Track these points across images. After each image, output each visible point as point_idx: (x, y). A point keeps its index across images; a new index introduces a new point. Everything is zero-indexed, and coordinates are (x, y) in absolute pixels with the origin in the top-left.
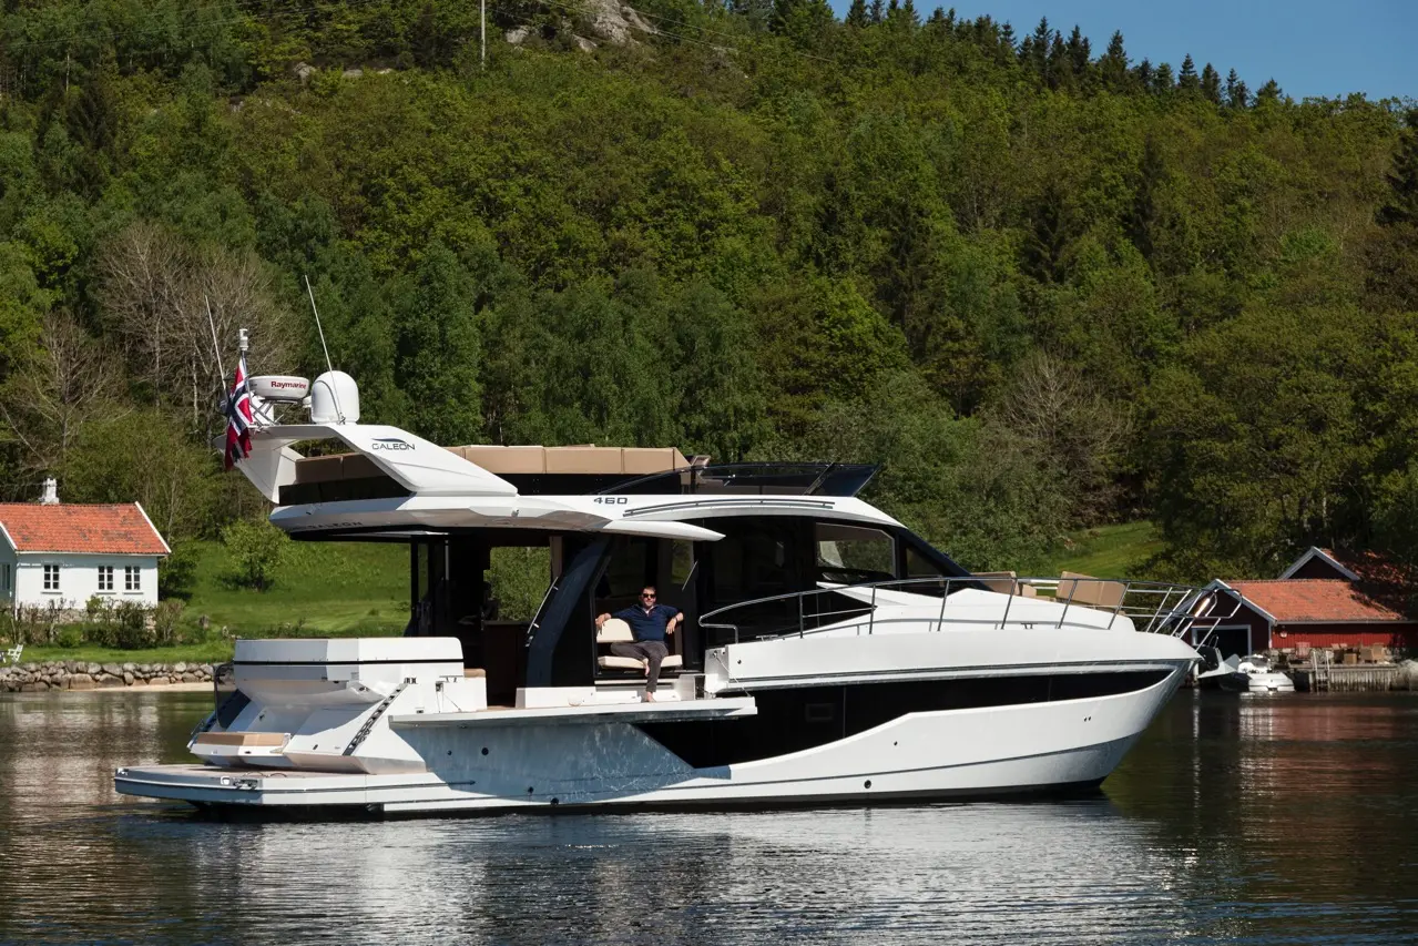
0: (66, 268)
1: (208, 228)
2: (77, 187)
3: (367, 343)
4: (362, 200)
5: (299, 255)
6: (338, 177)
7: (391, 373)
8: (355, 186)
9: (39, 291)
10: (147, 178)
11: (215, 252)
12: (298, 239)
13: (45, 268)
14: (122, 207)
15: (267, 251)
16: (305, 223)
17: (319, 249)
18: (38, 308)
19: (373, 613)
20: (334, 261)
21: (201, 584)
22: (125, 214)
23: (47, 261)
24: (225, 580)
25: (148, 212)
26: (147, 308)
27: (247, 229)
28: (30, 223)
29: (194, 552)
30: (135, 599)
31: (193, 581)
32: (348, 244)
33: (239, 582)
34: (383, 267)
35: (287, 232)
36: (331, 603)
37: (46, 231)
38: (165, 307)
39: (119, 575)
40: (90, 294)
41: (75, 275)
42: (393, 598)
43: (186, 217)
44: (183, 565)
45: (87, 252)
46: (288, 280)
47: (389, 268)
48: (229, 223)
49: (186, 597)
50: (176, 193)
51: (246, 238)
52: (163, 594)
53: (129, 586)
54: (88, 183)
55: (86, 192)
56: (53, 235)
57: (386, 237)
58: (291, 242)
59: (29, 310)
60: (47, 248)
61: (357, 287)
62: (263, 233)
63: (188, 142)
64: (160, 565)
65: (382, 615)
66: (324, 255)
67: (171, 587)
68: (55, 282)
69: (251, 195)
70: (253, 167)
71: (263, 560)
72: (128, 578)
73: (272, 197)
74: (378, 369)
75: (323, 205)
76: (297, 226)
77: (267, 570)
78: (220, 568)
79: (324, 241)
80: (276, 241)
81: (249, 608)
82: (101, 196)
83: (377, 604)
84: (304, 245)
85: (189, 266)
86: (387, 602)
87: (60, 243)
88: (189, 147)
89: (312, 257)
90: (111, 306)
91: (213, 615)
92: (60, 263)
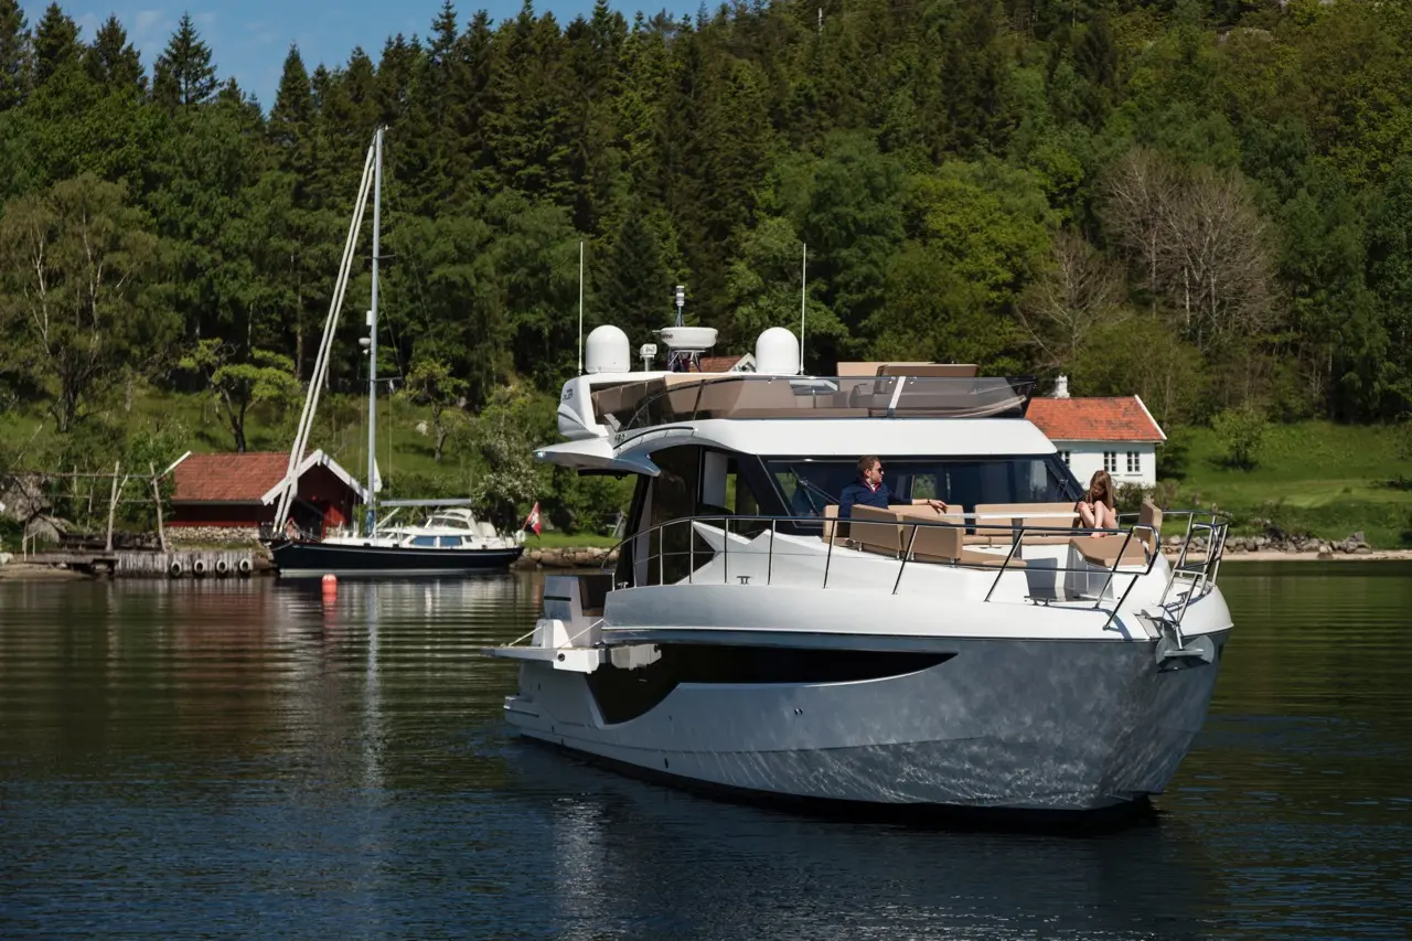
0: (1074, 189)
1: (1197, 151)
2: (1084, 119)
3: (1341, 249)
4: (1336, 120)
5: (1279, 172)
6: (1314, 100)
7: (1362, 276)
8: (1329, 107)
9: (1051, 211)
10: (1145, 108)
11: (1207, 172)
12: (1278, 157)
13: (1055, 190)
14: (1122, 134)
15: (1250, 170)
16: (1284, 144)
17: (1297, 167)
18: (1051, 226)
19: (1347, 491)
20: (1311, 175)
21: (1193, 465)
22: (1125, 140)
23: (1058, 184)
24: (1215, 462)
25: (1144, 139)
26: (1145, 223)
27: (1232, 150)
28: (1043, 151)
29: (1187, 439)
30: (1135, 480)
31: (1186, 463)
32: (1323, 161)
33: (1226, 464)
34: (1354, 180)
35: (1267, 151)
36: (1309, 482)
37: (1056, 157)
38: (1159, 223)
39: (1122, 459)
40: (1095, 212)
41: (1082, 196)
42: (1364, 477)
43: (1178, 143)
44: (1177, 450)
45: (1092, 174)
46: (1270, 194)
47: (1361, 180)
48: (1217, 145)
49: (1180, 477)
50: (1169, 121)
51: (1232, 159)
52: (1160, 475)
53: (1130, 469)
54: (1093, 115)
55: (1091, 122)
56: (1064, 162)
57: (1358, 152)
58: (1271, 160)
59: (1041, 227)
60: (1057, 173)
61: (1332, 199)
62: (1247, 153)
63: (1181, 73)
64: (1157, 449)
65: (1355, 493)
66: (1301, 171)
67: (1168, 468)
68: (1065, 202)
69: (1236, 118)
70: (1238, 94)
71: (1248, 445)
72: (1129, 461)
73: (1255, 121)
74: (1351, 273)
75: (1299, 126)
76: (1277, 145)
77: (1251, 454)
78: (1209, 451)
79: (1302, 158)
80: (1258, 159)
81: (1236, 487)
82: (1103, 124)
83: (1349, 482)
84: (1283, 163)
85: (1181, 186)
86: (1359, 481)
87: (1068, 168)
88: (1182, 77)
89: (1290, 174)
90: (1112, 221)
91: (1204, 494)
92: (1069, 185)
